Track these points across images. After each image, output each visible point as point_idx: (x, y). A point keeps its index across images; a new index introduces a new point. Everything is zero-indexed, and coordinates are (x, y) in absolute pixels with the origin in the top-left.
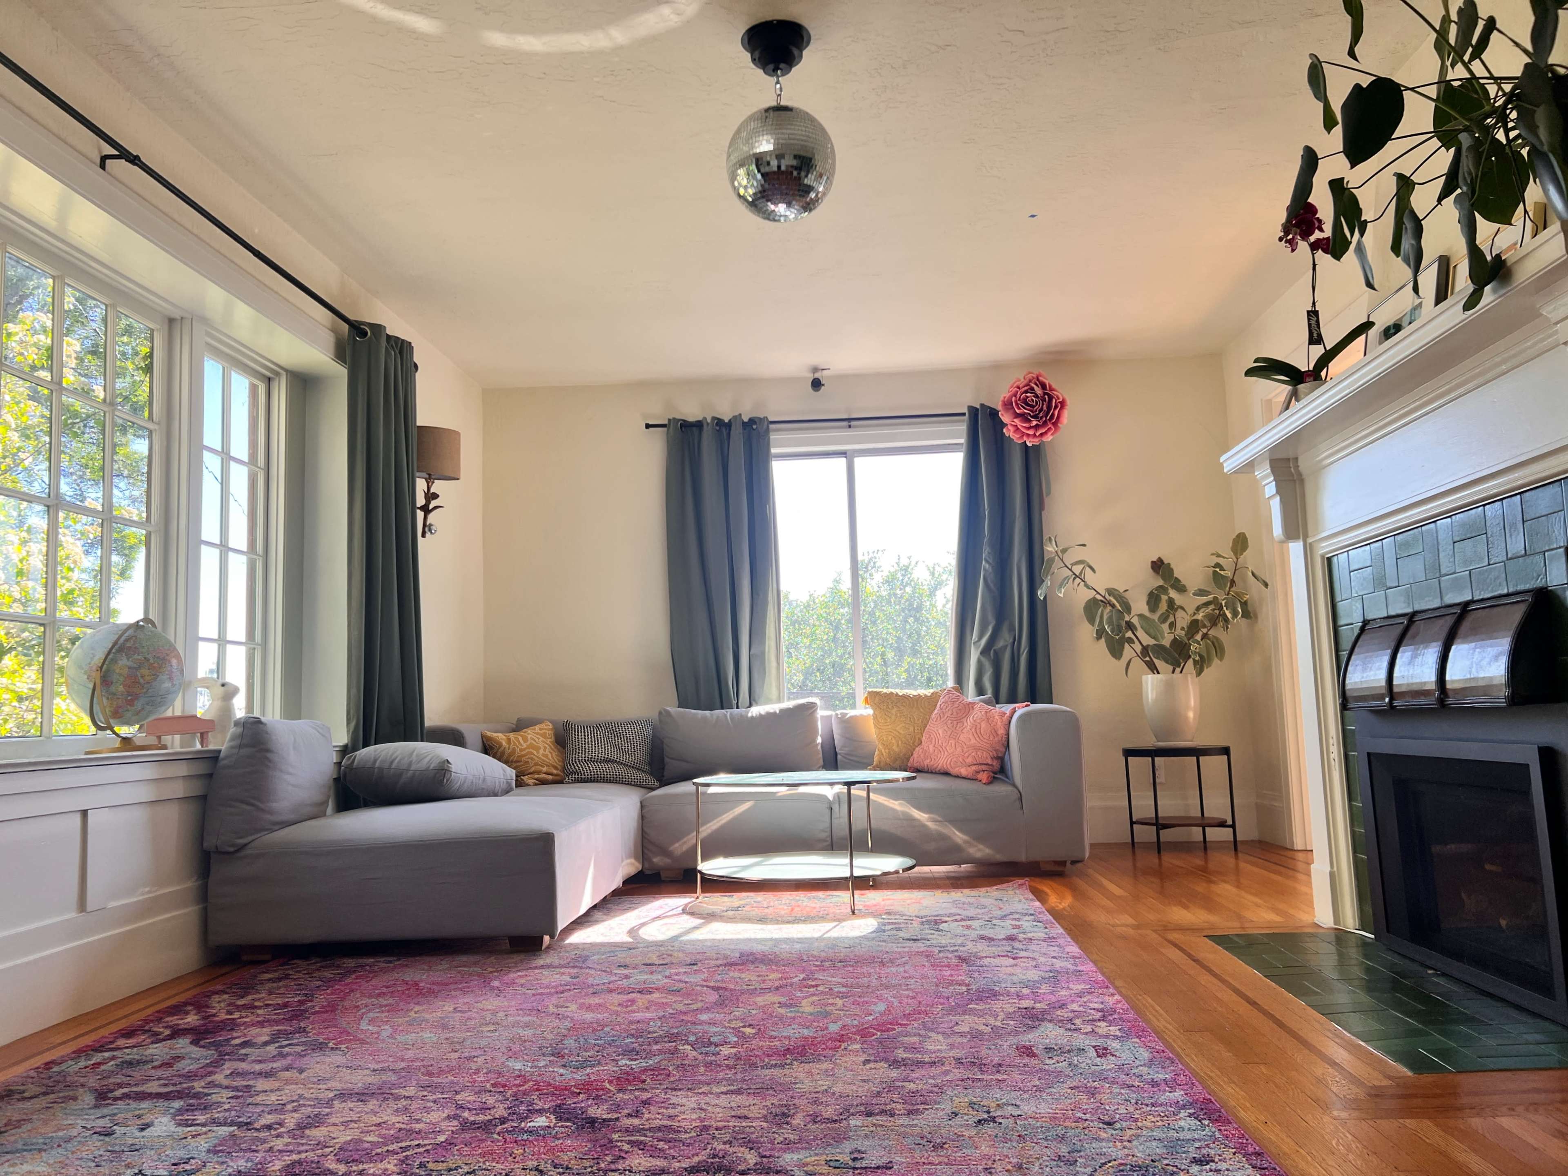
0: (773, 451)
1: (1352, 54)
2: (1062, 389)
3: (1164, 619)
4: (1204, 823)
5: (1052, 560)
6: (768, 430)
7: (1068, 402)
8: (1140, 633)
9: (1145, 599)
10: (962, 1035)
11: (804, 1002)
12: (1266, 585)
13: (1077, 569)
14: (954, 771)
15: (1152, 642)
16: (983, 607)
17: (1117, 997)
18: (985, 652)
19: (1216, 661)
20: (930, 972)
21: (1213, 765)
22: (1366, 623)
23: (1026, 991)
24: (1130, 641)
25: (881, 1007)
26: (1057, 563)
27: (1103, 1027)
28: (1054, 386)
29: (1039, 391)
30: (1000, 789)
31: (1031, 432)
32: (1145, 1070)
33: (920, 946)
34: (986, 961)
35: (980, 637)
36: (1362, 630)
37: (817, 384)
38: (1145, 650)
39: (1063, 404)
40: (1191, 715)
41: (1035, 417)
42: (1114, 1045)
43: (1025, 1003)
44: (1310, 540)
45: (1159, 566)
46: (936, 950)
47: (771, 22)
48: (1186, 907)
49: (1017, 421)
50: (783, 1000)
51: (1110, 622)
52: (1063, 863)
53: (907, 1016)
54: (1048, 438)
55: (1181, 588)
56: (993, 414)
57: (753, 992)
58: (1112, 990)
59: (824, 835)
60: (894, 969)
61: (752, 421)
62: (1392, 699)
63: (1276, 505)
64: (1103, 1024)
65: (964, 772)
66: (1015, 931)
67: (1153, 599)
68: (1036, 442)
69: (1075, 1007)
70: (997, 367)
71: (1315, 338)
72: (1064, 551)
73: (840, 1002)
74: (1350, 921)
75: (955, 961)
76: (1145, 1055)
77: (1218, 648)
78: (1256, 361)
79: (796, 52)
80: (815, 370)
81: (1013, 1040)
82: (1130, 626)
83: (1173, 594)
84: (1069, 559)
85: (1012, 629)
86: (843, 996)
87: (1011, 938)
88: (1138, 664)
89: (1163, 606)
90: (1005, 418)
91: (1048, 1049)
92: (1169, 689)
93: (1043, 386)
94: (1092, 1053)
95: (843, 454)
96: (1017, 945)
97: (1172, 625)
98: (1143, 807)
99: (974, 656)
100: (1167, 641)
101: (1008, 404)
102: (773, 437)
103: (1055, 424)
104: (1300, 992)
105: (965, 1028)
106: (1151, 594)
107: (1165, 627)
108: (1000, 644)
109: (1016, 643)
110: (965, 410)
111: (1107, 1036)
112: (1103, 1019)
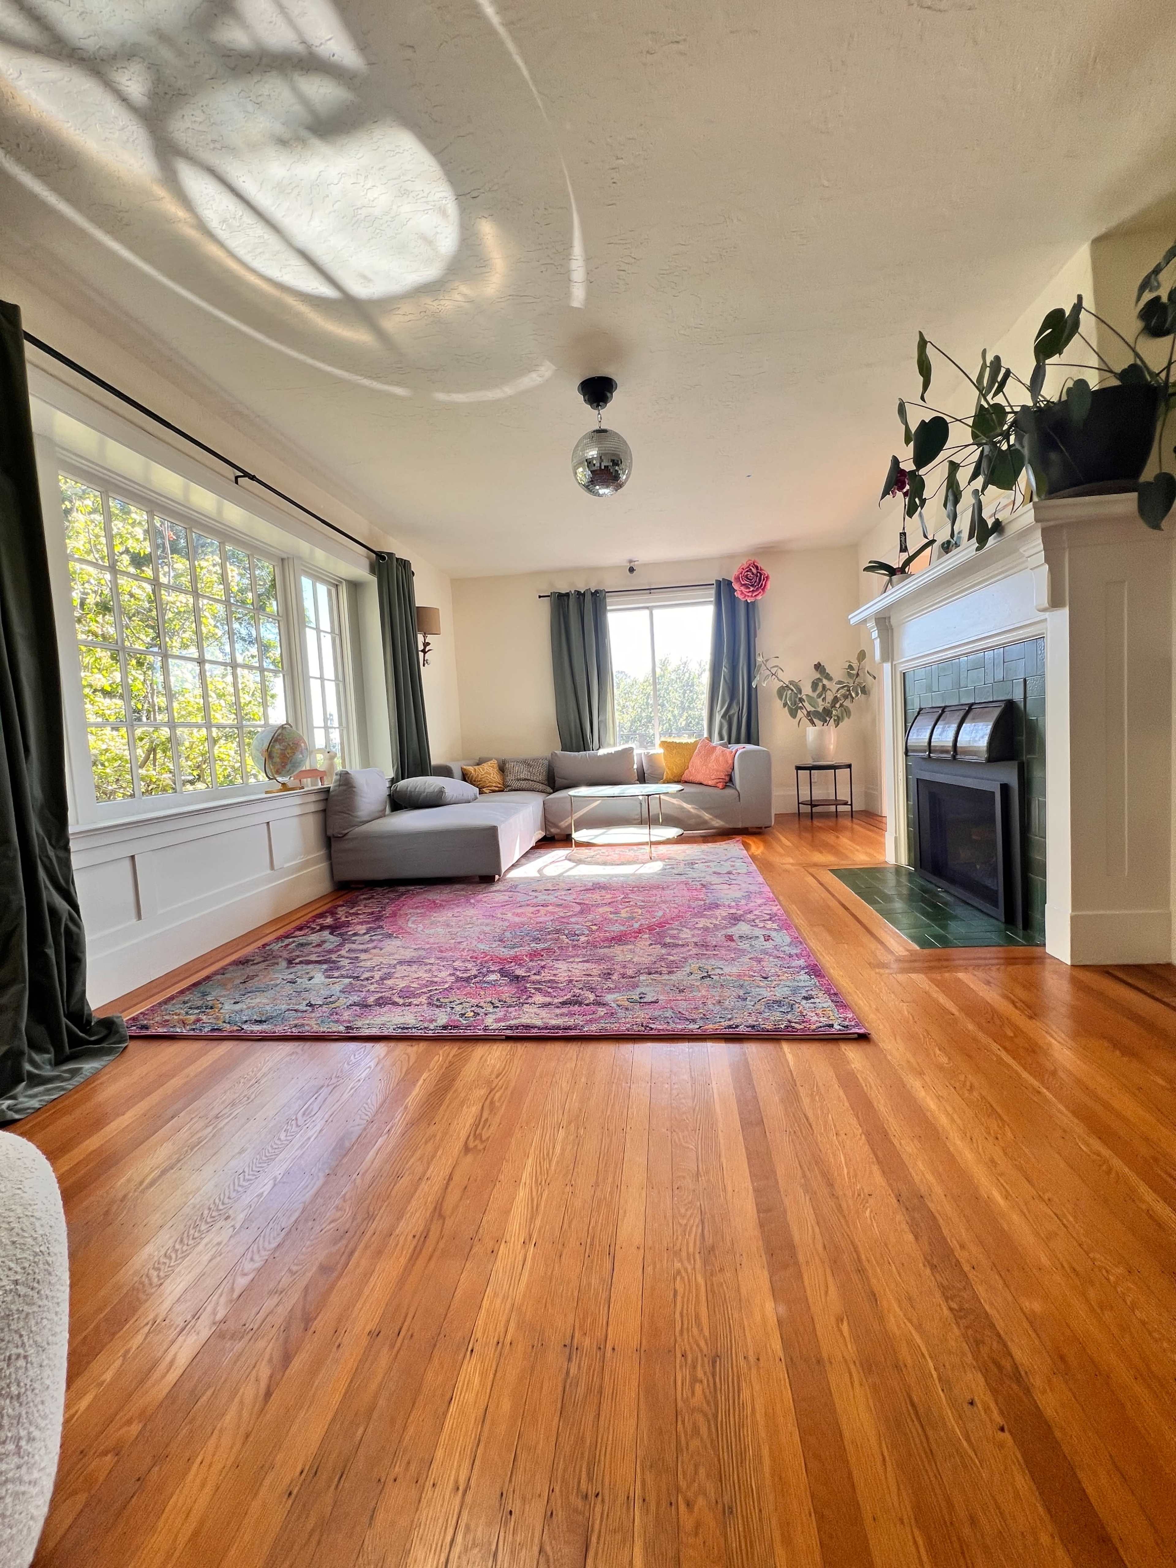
0: (608, 608)
1: (923, 398)
2: (767, 568)
3: (819, 696)
4: (837, 802)
5: (760, 666)
6: (605, 598)
7: (770, 576)
8: (806, 704)
9: (810, 685)
10: (699, 929)
11: (622, 911)
12: (875, 678)
13: (773, 671)
14: (705, 783)
15: (813, 709)
16: (723, 691)
17: (779, 907)
18: (724, 717)
19: (846, 719)
20: (686, 893)
21: (843, 774)
22: (921, 709)
23: (733, 904)
24: (801, 708)
25: (660, 914)
26: (763, 667)
27: (769, 924)
28: (763, 568)
29: (754, 571)
30: (728, 791)
31: (750, 594)
32: (787, 948)
33: (683, 878)
34: (714, 887)
35: (722, 708)
36: (919, 713)
37: (632, 570)
38: (809, 713)
39: (767, 577)
40: (832, 747)
41: (752, 586)
42: (773, 934)
43: (733, 911)
44: (894, 663)
45: (818, 667)
46: (690, 880)
47: (593, 378)
48: (821, 852)
49: (742, 588)
50: (612, 910)
51: (790, 700)
52: (761, 828)
53: (672, 919)
54: (759, 597)
55: (829, 678)
56: (729, 583)
57: (598, 906)
58: (776, 903)
59: (637, 817)
60: (668, 892)
61: (596, 592)
62: (930, 753)
63: (877, 642)
64: (769, 922)
65: (710, 783)
66: (731, 869)
67: (815, 685)
68: (753, 600)
69: (756, 912)
70: (731, 557)
71: (903, 549)
72: (767, 661)
73: (640, 911)
74: (904, 861)
75: (699, 887)
76: (788, 940)
77: (848, 712)
78: (870, 562)
79: (609, 395)
80: (631, 561)
81: (723, 932)
82: (801, 700)
83: (825, 682)
84: (769, 665)
85: (738, 703)
86: (642, 907)
87: (729, 873)
88: (805, 721)
89: (820, 688)
90: (735, 586)
91: (741, 937)
92: (821, 734)
93: (757, 568)
94: (762, 939)
95: (647, 608)
96: (732, 876)
97: (824, 699)
98: (805, 796)
99: (718, 718)
100: (820, 709)
101: (737, 579)
102: (608, 600)
103: (763, 589)
104: (871, 902)
105: (700, 925)
106: (813, 682)
107: (820, 700)
108: (732, 712)
109: (740, 711)
110: (714, 582)
111: (770, 929)
112: (770, 919)
